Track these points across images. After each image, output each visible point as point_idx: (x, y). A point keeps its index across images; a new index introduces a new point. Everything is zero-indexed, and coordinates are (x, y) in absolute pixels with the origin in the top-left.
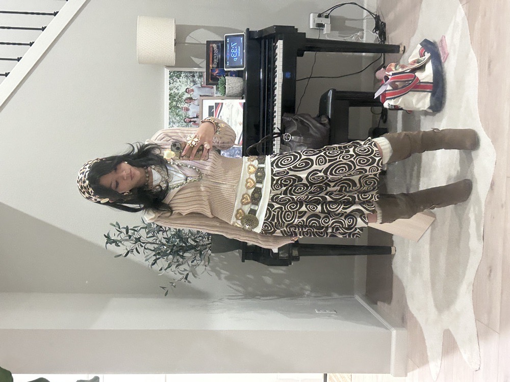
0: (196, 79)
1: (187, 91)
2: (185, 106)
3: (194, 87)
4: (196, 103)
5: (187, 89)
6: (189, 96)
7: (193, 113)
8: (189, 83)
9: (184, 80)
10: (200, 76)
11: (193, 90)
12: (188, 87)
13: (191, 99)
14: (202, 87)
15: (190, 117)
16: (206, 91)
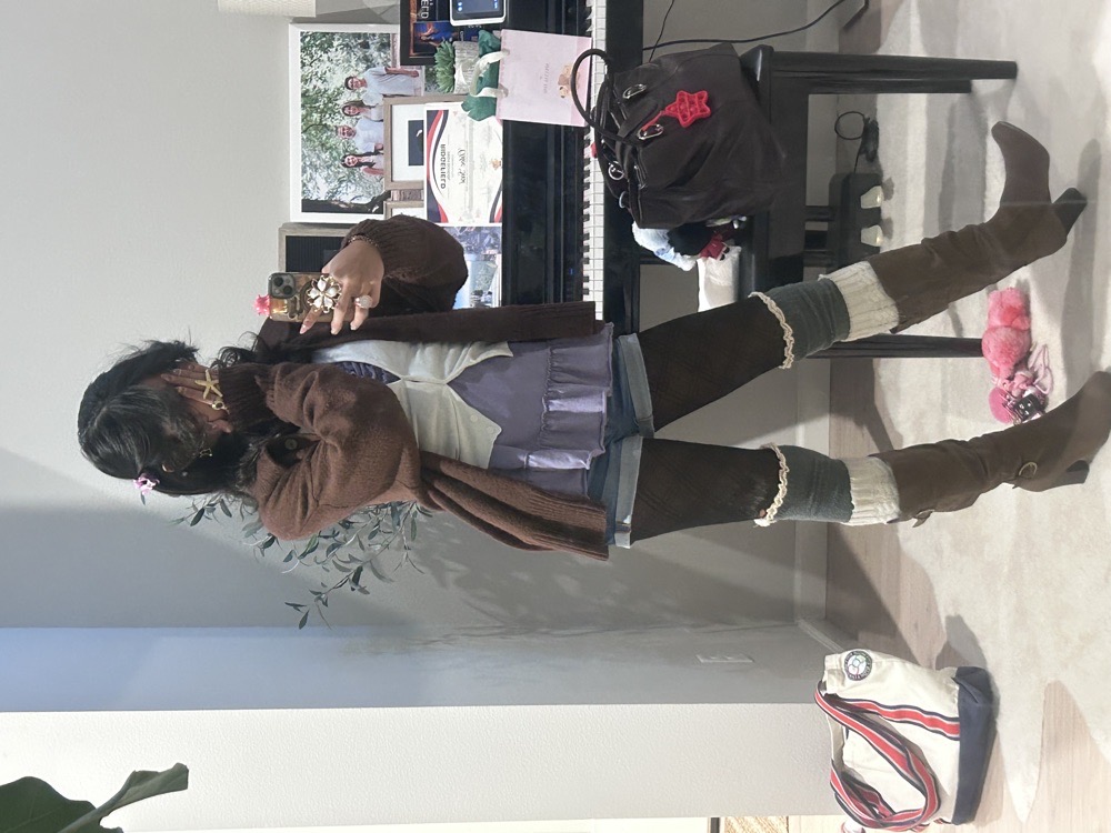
0: (373, 52)
1: (350, 84)
2: (343, 123)
3: (367, 75)
4: (374, 114)
5: (347, 80)
6: (354, 97)
7: (365, 141)
8: (353, 63)
9: (342, 55)
10: (385, 45)
11: (364, 83)
12: (352, 73)
13: (359, 105)
14: (389, 73)
15: (358, 152)
16: (400, 84)
